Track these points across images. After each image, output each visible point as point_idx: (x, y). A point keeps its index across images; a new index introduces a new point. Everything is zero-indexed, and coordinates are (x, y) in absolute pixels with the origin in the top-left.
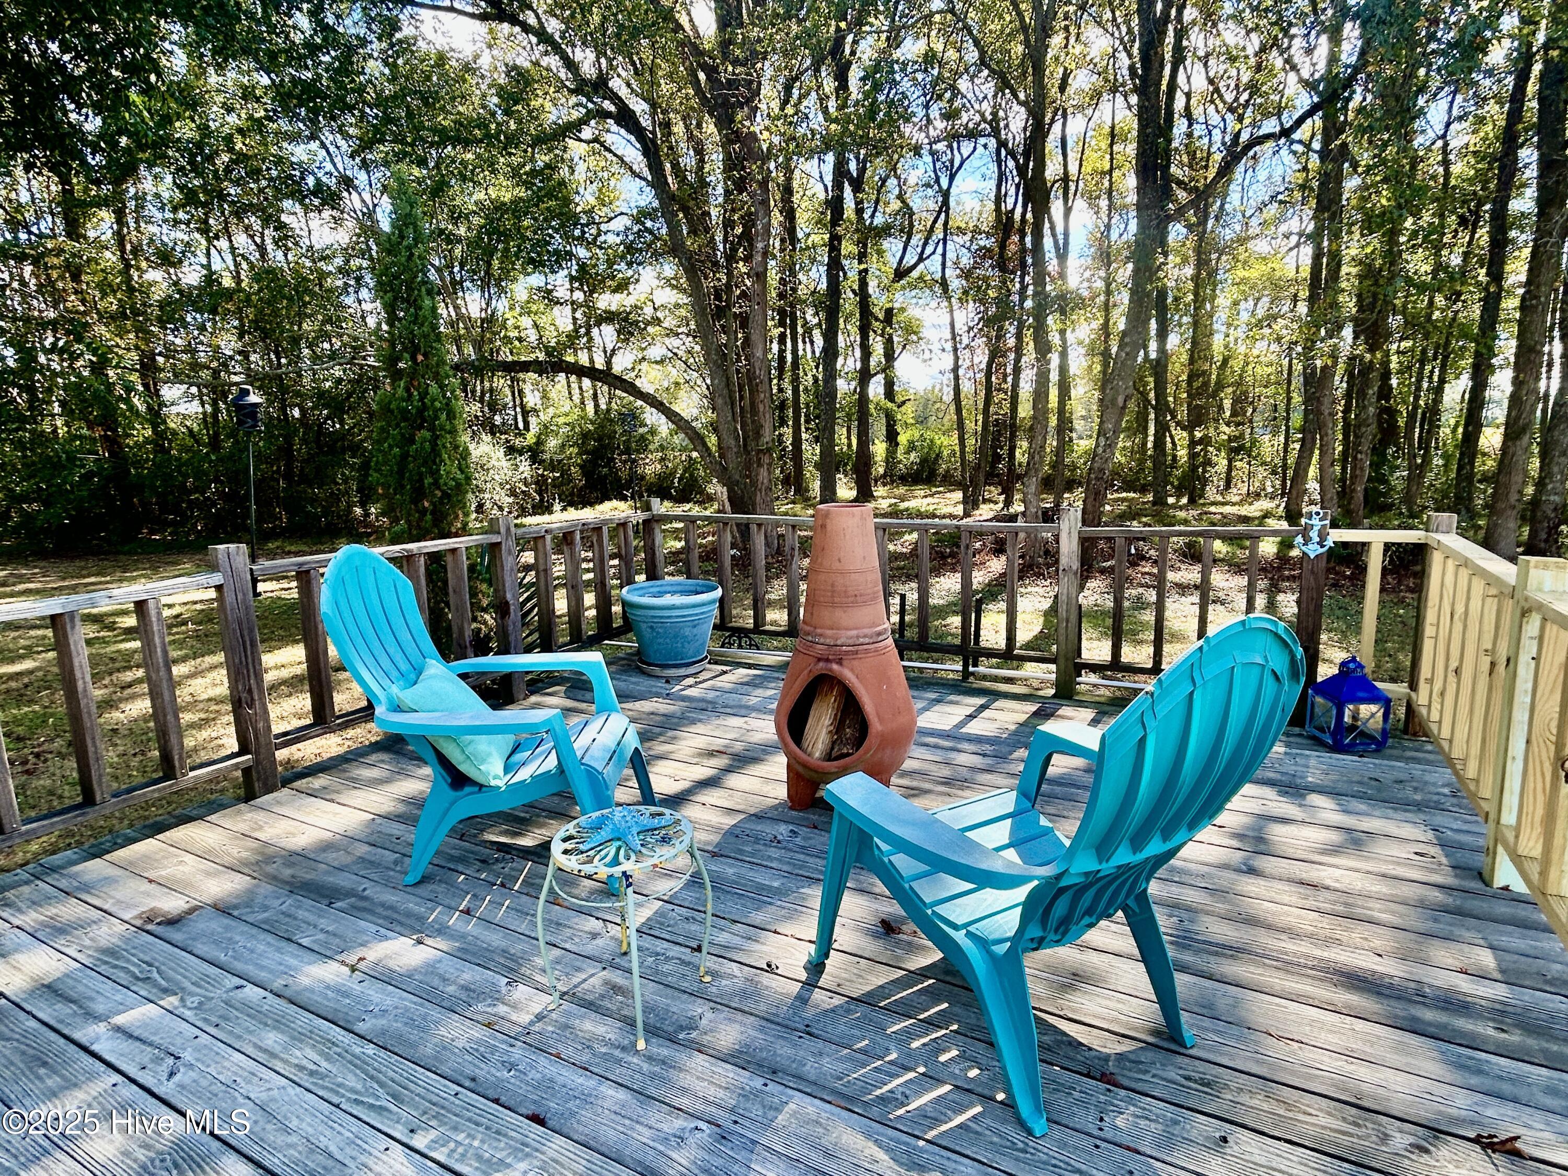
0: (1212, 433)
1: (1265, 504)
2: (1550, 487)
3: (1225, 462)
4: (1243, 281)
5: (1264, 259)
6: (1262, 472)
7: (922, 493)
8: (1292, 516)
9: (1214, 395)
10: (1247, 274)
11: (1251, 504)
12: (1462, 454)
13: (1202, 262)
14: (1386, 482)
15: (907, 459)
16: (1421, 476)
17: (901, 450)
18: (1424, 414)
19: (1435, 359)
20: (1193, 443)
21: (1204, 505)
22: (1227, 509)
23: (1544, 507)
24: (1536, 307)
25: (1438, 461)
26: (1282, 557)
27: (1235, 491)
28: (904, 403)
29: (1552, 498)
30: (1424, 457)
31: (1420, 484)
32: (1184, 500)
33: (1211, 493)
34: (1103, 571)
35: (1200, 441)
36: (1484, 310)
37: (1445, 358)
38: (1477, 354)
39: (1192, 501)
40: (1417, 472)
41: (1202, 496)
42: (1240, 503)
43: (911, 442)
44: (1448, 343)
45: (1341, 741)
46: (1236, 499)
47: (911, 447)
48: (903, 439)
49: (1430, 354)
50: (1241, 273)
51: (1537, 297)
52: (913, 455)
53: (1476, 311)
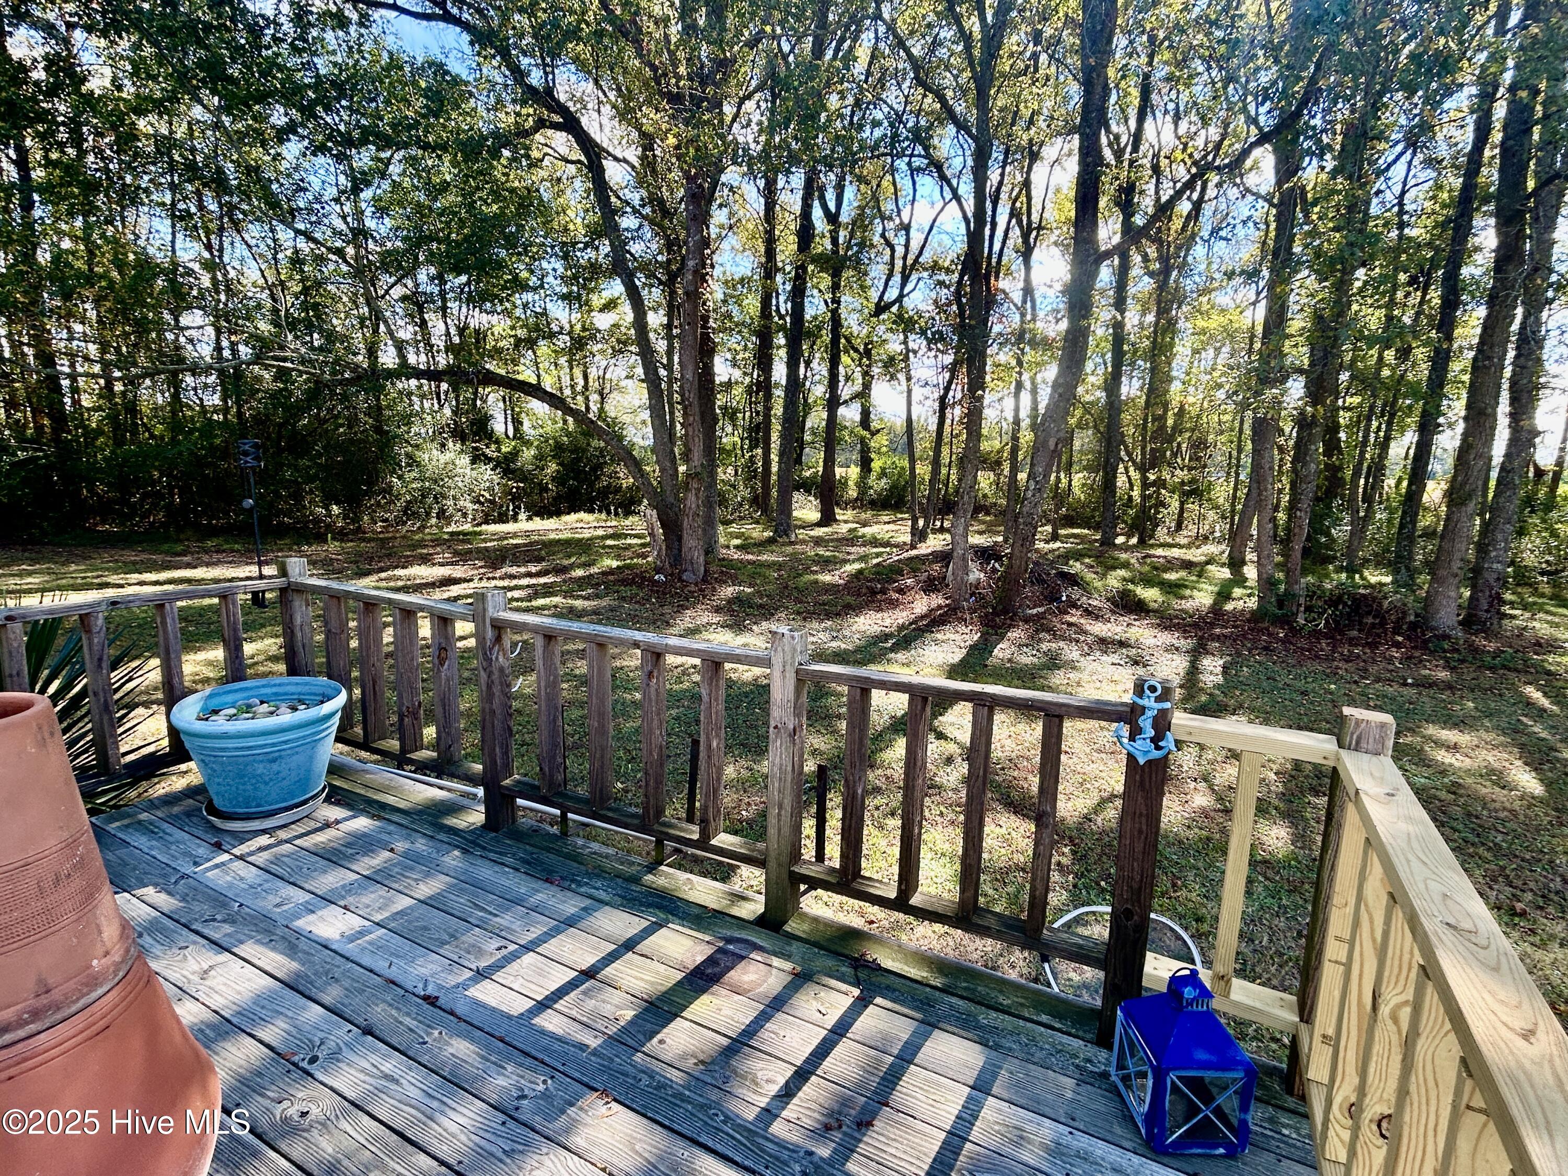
0: (1166, 475)
1: (1211, 549)
2: (1493, 554)
3: (1177, 504)
4: (1203, 332)
5: (1223, 310)
6: (1212, 515)
7: (886, 519)
8: (1236, 563)
9: (1170, 439)
10: (1205, 324)
11: (1198, 547)
12: (1404, 512)
13: (1162, 312)
14: (1328, 534)
15: (878, 485)
16: (1363, 530)
17: (874, 475)
18: (1369, 468)
19: (1383, 416)
20: (1145, 485)
21: (1152, 546)
22: (1175, 553)
23: (1486, 575)
24: (1489, 368)
25: (1380, 516)
26: (1216, 610)
27: (1185, 532)
28: (878, 431)
29: (1495, 566)
30: (1367, 511)
31: (1362, 538)
32: (1134, 541)
33: (1161, 534)
34: (1027, 620)
35: (1154, 484)
36: (1433, 370)
37: (1392, 415)
38: (1425, 414)
39: (1142, 542)
40: (1360, 525)
41: (1152, 537)
42: (1188, 546)
43: (883, 469)
44: (1395, 400)
45: (1163, 1136)
46: (1184, 541)
47: (883, 473)
48: (876, 465)
49: (1378, 410)
50: (1201, 323)
51: (1489, 358)
52: (884, 481)
53: (1424, 370)
